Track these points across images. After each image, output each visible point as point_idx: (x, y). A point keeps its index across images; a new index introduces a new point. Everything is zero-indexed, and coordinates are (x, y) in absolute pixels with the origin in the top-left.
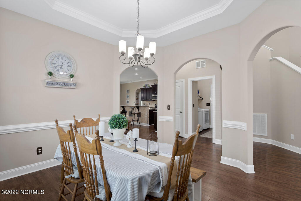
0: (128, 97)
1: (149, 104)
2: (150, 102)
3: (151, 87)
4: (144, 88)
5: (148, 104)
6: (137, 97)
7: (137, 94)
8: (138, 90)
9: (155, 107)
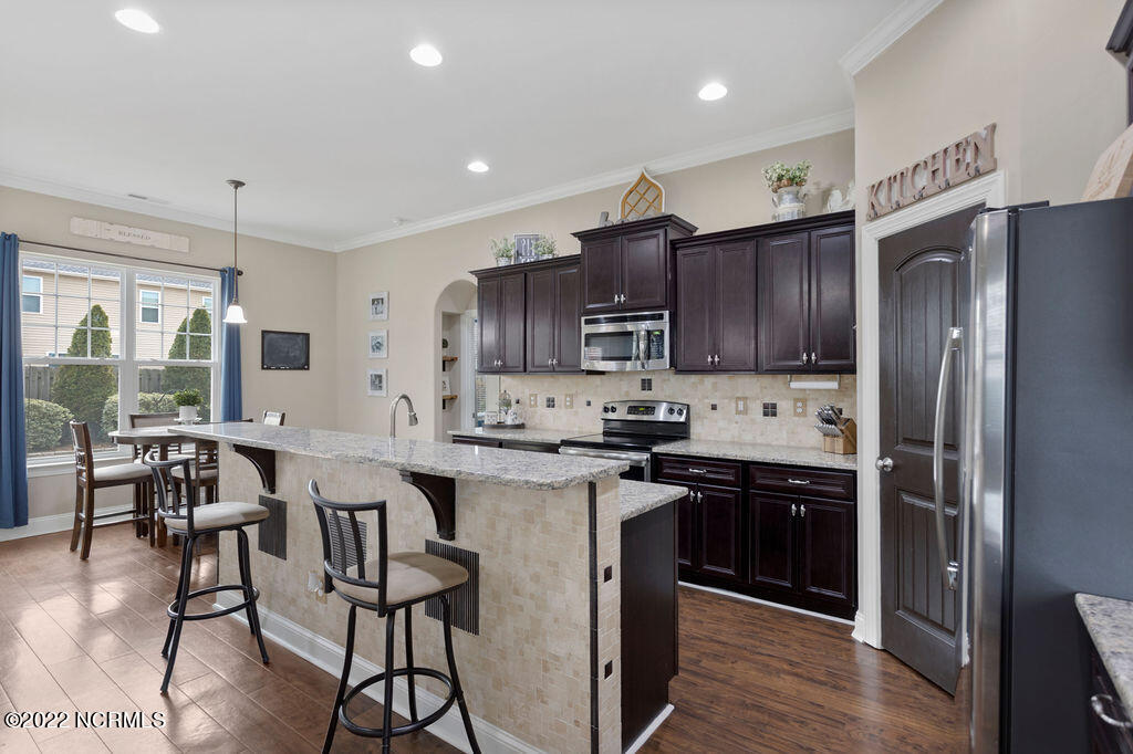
0: (378, 346)
1: (551, 403)
2: (560, 387)
3: (574, 248)
4: (503, 263)
5: (542, 401)
6: (445, 344)
7: (450, 320)
8: (453, 290)
9: (595, 431)
